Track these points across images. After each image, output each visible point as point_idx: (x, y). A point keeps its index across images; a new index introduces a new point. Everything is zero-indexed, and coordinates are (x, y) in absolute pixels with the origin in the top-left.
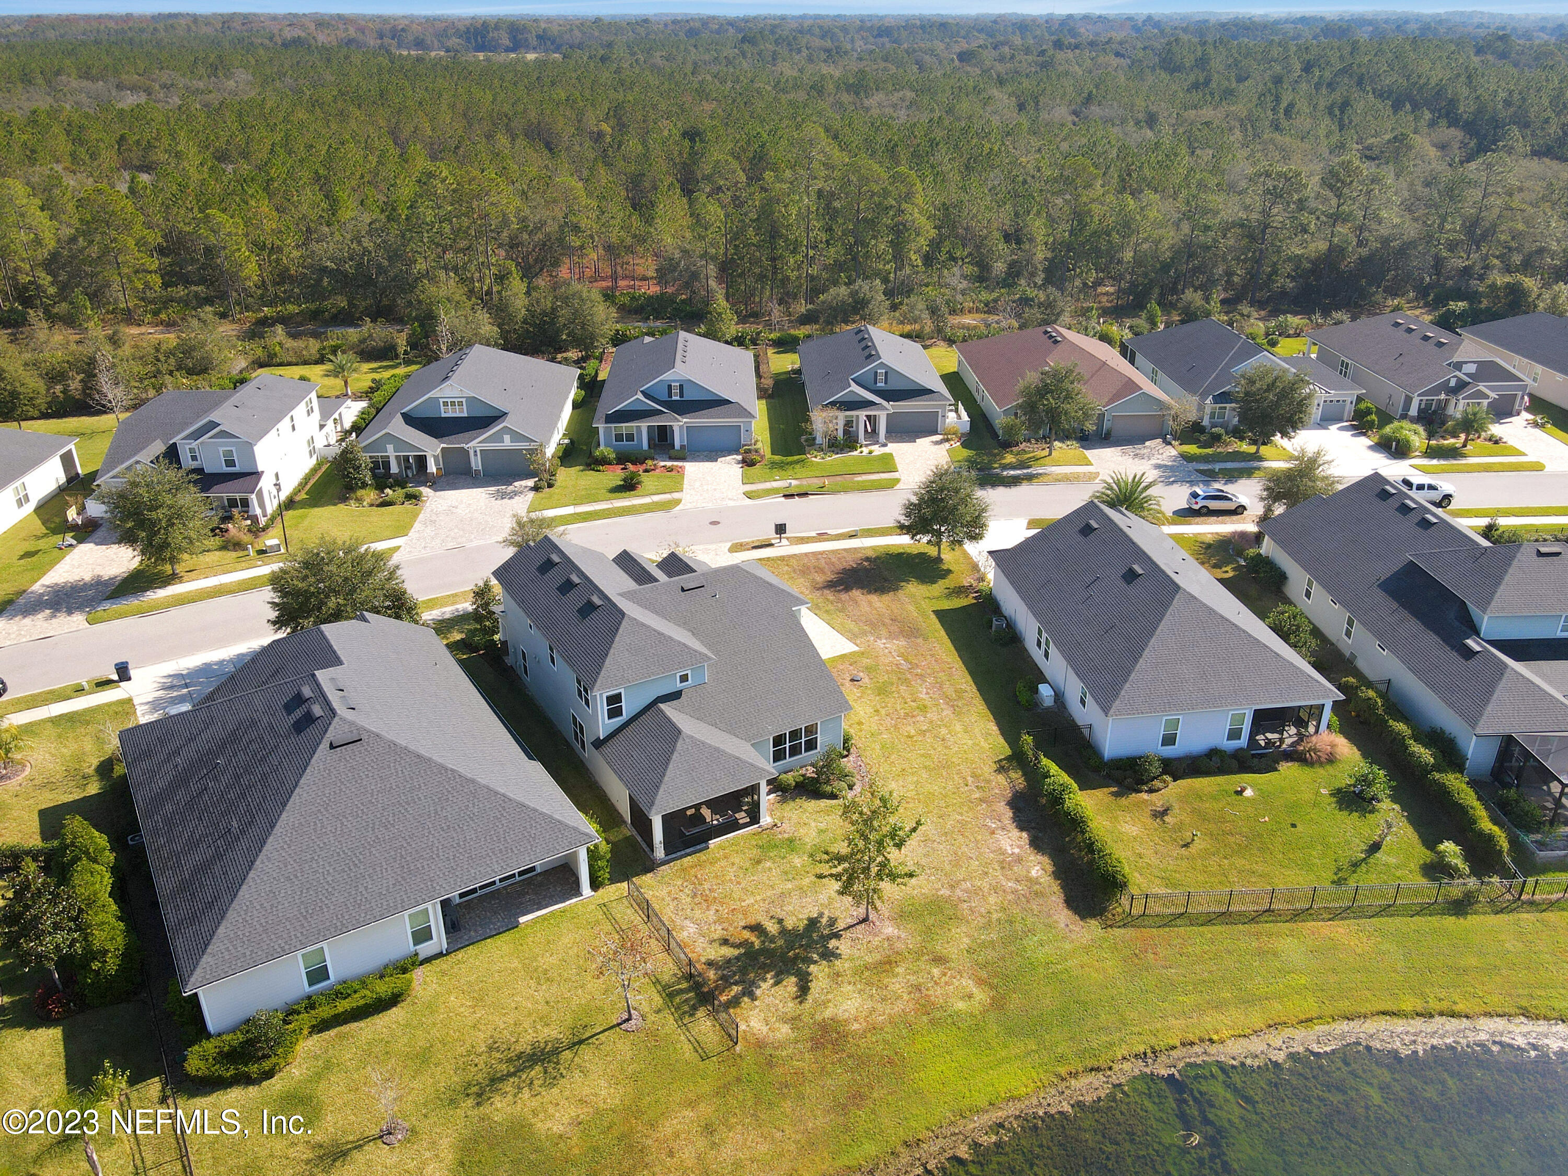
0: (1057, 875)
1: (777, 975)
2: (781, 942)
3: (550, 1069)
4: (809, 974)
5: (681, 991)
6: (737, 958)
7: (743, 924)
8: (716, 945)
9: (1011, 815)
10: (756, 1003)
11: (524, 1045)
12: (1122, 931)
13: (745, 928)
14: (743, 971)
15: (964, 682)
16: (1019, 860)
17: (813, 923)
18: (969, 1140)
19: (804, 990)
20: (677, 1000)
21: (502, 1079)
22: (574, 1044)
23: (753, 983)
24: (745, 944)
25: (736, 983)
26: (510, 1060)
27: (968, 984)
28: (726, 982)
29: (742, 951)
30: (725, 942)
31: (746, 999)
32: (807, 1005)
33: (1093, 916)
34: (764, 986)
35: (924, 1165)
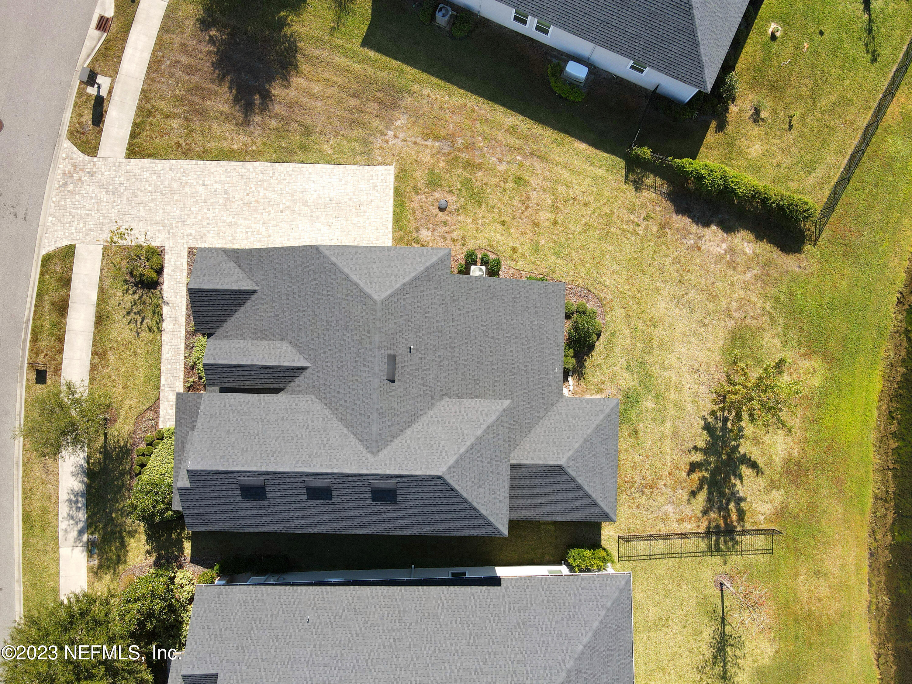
0: (759, 237)
1: (735, 476)
2: (712, 459)
3: (732, 642)
4: (744, 455)
5: (717, 541)
6: (710, 493)
7: (684, 474)
8: (693, 501)
10: (748, 500)
11: (708, 653)
12: (823, 235)
13: (688, 475)
14: (722, 495)
16: (732, 251)
17: (707, 427)
18: (889, 436)
19: (754, 465)
20: (722, 546)
21: (725, 672)
22: (723, 622)
23: (733, 494)
24: (702, 481)
25: (728, 504)
26: (714, 664)
27: (805, 364)
28: (724, 509)
29: (706, 487)
30: (693, 494)
31: (742, 504)
32: (767, 471)
33: (803, 243)
34: (739, 487)
35: (889, 469)
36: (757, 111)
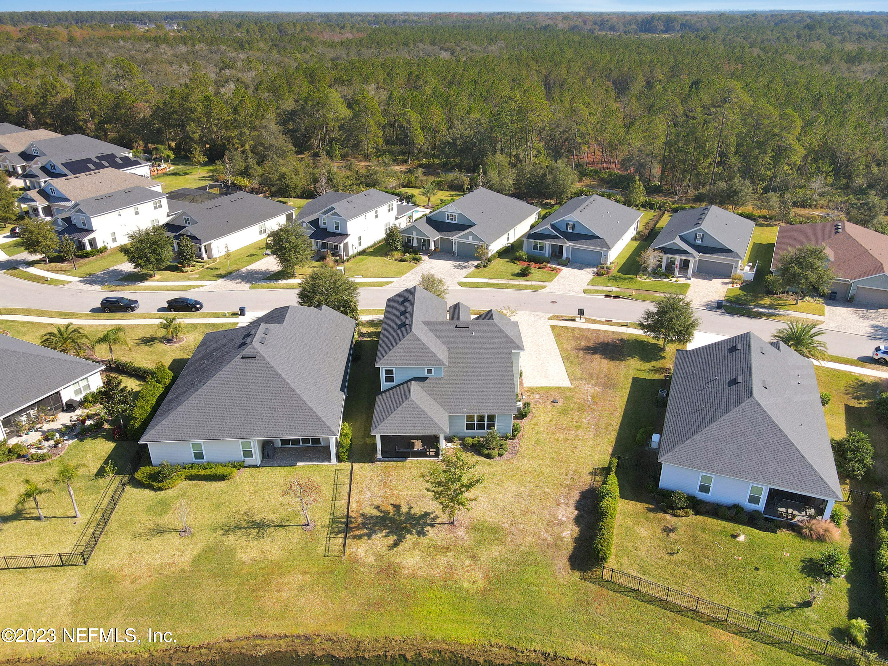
0: (576, 540)
1: (389, 533)
2: (402, 518)
3: (261, 533)
4: (404, 538)
5: (341, 522)
6: (377, 517)
7: (392, 502)
8: (372, 507)
9: (577, 499)
10: (369, 541)
11: (257, 518)
12: (590, 584)
13: (392, 504)
14: (375, 525)
15: (616, 421)
16: (561, 524)
17: (426, 514)
18: (418, 651)
19: (396, 544)
20: (335, 525)
21: (240, 528)
22: (278, 526)
23: (375, 532)
24: (387, 512)
25: (367, 529)
26: (248, 522)
27: (479, 576)
28: (364, 525)
29: (382, 515)
30: (377, 508)
31: (366, 538)
32: (391, 552)
33: (580, 570)
34: (379, 535)
35: (386, 652)
36: (671, 531)
